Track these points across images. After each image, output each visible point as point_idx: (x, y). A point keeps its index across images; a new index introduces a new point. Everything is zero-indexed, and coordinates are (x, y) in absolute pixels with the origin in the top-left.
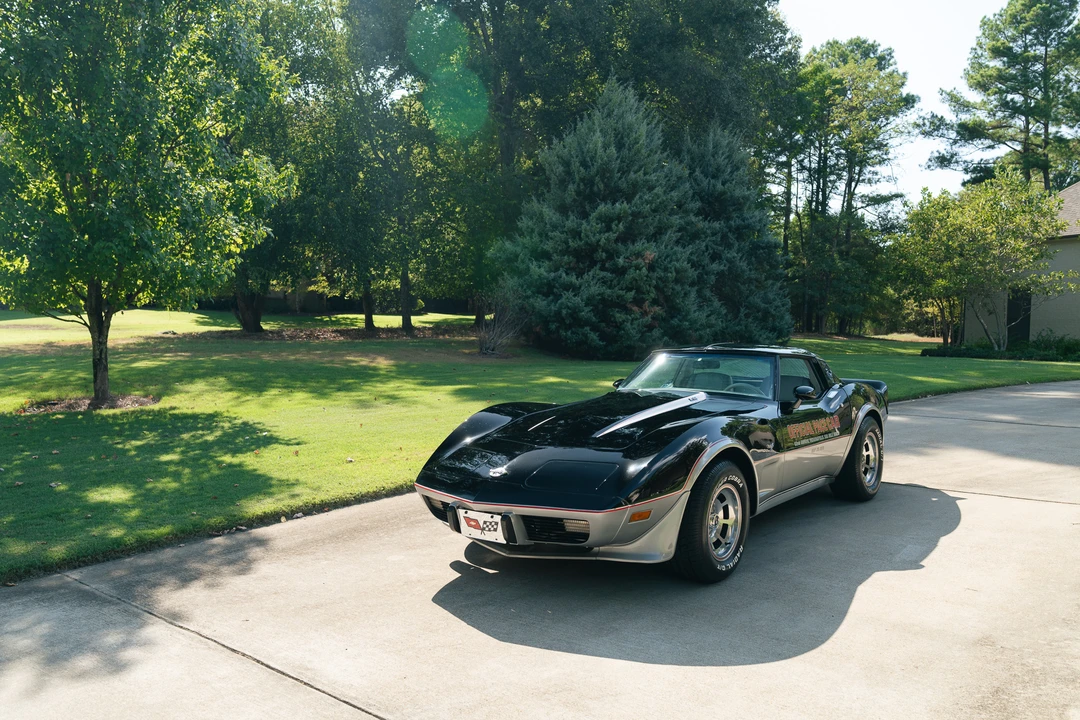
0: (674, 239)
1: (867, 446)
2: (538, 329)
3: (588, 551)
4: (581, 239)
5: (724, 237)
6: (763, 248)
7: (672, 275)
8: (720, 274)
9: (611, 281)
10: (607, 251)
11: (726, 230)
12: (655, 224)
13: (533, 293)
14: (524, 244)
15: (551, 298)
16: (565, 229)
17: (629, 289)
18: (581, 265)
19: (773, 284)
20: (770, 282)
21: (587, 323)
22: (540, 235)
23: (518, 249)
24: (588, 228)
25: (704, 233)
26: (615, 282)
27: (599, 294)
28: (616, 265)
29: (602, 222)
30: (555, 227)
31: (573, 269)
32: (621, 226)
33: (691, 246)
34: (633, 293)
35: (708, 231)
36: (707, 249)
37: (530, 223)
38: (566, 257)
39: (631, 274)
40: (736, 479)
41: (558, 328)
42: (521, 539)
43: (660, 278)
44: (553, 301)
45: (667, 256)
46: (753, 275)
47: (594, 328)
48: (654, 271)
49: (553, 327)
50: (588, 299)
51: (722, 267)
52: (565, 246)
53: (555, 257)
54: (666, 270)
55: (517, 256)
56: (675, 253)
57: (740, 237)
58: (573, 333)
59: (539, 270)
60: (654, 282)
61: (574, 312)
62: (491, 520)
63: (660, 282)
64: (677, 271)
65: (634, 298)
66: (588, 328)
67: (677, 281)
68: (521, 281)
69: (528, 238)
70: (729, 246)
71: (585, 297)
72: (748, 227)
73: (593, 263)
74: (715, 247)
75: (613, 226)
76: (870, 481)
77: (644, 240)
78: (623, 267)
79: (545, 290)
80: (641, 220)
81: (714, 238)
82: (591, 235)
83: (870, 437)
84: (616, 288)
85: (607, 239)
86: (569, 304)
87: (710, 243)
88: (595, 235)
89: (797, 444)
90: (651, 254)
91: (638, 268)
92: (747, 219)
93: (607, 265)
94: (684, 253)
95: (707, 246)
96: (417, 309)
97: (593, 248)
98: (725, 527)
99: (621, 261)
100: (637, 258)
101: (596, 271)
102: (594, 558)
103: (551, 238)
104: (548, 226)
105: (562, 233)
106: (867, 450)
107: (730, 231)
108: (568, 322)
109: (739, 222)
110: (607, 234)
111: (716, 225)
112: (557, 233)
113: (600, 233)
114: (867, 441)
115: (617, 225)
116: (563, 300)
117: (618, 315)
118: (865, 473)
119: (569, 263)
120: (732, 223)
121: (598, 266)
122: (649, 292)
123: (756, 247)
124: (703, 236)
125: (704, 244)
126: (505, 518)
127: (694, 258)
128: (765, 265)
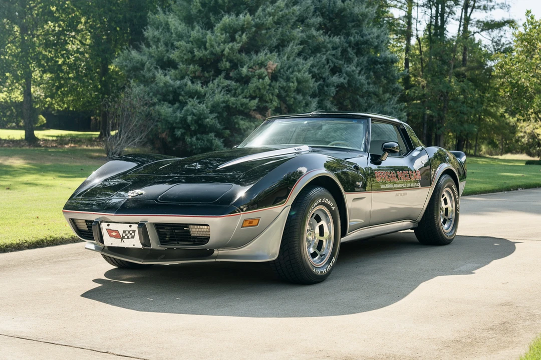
0: (296, 51)
1: (445, 200)
2: (164, 135)
3: (209, 253)
4: (206, 49)
5: (344, 51)
6: (380, 63)
7: (293, 85)
8: (340, 87)
9: (236, 90)
10: (231, 61)
11: (346, 45)
12: (278, 37)
13: (160, 101)
14: (150, 53)
15: (177, 105)
16: (191, 39)
17: (252, 98)
18: (207, 75)
19: (390, 99)
20: (387, 95)
21: (212, 129)
22: (166, 44)
23: (145, 58)
24: (213, 38)
25: (325, 47)
26: (239, 91)
27: (224, 102)
28: (240, 74)
29: (226, 32)
30: (180, 37)
31: (199, 78)
32: (244, 36)
33: (312, 58)
34: (256, 101)
35: (329, 46)
36: (328, 63)
37: (156, 33)
38: (191, 66)
39: (254, 83)
40: (329, 202)
41: (183, 134)
42: (155, 245)
43: (282, 88)
44: (178, 108)
45: (289, 67)
46: (372, 88)
47: (219, 135)
48: (276, 81)
49: (179, 133)
50: (213, 106)
51: (342, 80)
52: (190, 55)
53: (181, 66)
54: (288, 79)
55: (143, 65)
56: (297, 65)
57: (359, 53)
58: (198, 139)
59: (164, 78)
60: (277, 91)
61: (199, 119)
62: (130, 229)
63: (282, 91)
64: (299, 82)
65: (258, 107)
66: (212, 135)
67: (298, 91)
68: (148, 89)
69: (154, 47)
70: (349, 61)
71: (209, 104)
72: (366, 42)
73: (218, 72)
74: (334, 60)
75: (237, 36)
76: (447, 229)
77: (266, 51)
78: (246, 76)
79: (171, 97)
80: (264, 32)
81: (334, 52)
82: (216, 45)
83: (447, 192)
84: (240, 97)
85: (231, 49)
86: (195, 111)
87: (330, 57)
88: (219, 44)
89: (383, 186)
90: (274, 63)
91: (261, 77)
92: (366, 35)
93: (231, 74)
94: (305, 65)
95: (328, 61)
96: (38, 125)
97: (218, 57)
98: (321, 242)
99: (244, 70)
100: (260, 68)
101: (221, 80)
102: (214, 260)
103: (177, 48)
104: (174, 35)
105: (188, 42)
106: (446, 203)
107: (350, 46)
108: (193, 128)
109: (358, 38)
110: (231, 44)
111: (336, 39)
112: (182, 43)
113: (225, 42)
114: (446, 196)
115: (240, 36)
116: (189, 107)
117: (242, 122)
118: (444, 222)
119: (194, 72)
120: (352, 38)
121: (223, 74)
122: (271, 100)
123: (374, 62)
124: (324, 50)
125: (325, 57)
126: (142, 225)
127: (315, 70)
128: (383, 80)
